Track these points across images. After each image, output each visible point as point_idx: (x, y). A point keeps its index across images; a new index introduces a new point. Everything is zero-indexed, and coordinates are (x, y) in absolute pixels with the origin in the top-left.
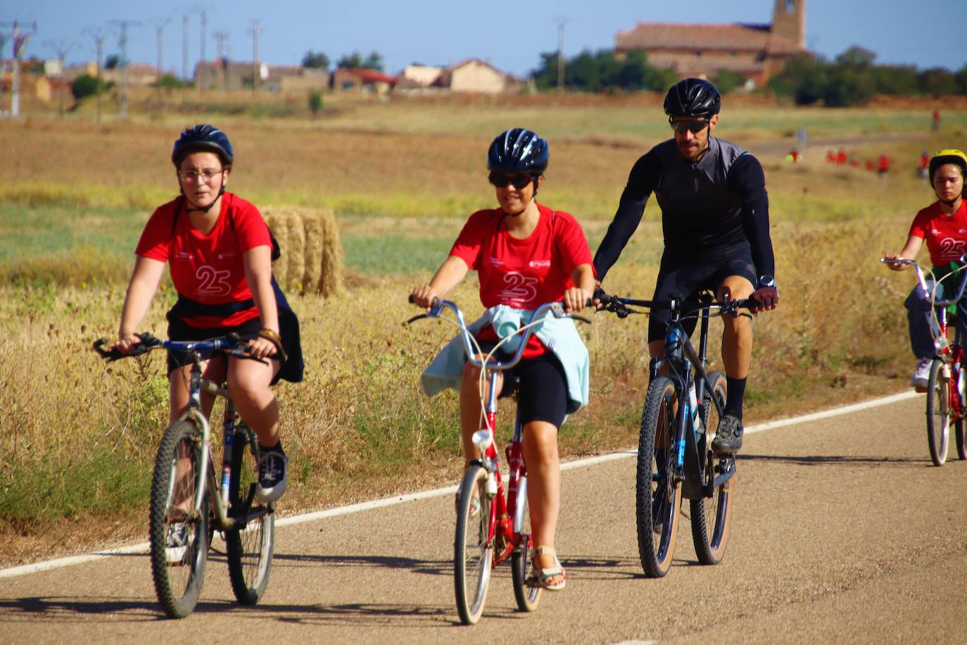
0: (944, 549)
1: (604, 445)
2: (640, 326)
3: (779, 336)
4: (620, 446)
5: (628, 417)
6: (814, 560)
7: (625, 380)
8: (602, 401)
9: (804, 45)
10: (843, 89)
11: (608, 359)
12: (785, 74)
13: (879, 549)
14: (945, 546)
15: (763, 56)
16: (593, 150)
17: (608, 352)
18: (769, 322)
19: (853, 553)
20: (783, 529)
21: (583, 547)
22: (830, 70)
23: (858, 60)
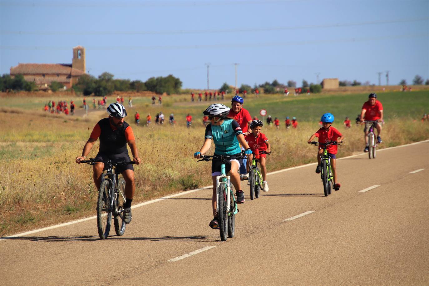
0: (147, 267)
1: (11, 231)
2: (25, 183)
3: (81, 186)
4: (18, 231)
5: (21, 220)
6: (97, 273)
7: (20, 205)
8: (10, 214)
9: (86, 72)
10: (101, 89)
11: (12, 197)
12: (79, 83)
13: (122, 268)
14: (147, 266)
15: (69, 76)
16: (3, 114)
17: (12, 194)
18: (77, 180)
19: (112, 270)
20: (84, 262)
21: (4, 273)
22: (96, 82)
23: (107, 78)
